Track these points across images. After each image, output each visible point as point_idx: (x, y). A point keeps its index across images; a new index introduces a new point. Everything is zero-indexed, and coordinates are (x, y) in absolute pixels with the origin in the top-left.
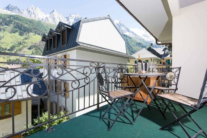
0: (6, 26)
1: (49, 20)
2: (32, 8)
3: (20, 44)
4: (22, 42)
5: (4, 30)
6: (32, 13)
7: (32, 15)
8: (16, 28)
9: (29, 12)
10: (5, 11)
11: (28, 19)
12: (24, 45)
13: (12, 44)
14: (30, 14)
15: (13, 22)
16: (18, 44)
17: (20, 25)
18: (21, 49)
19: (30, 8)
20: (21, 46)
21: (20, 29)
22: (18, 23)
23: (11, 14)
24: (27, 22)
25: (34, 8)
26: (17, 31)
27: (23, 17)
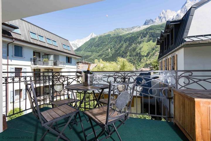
0: (144, 38)
1: (180, 16)
2: (163, 13)
3: (153, 49)
4: (154, 48)
5: (143, 42)
6: (163, 18)
7: (162, 20)
8: (150, 37)
9: (161, 18)
10: (144, 26)
11: (159, 25)
12: (156, 49)
13: (148, 51)
14: (161, 20)
15: (149, 33)
16: (152, 50)
17: (153, 34)
18: (154, 54)
19: (162, 13)
20: (154, 51)
21: (153, 37)
22: (152, 32)
23: (147, 27)
24: (158, 29)
25: (164, 12)
26: (151, 39)
27: (155, 25)
